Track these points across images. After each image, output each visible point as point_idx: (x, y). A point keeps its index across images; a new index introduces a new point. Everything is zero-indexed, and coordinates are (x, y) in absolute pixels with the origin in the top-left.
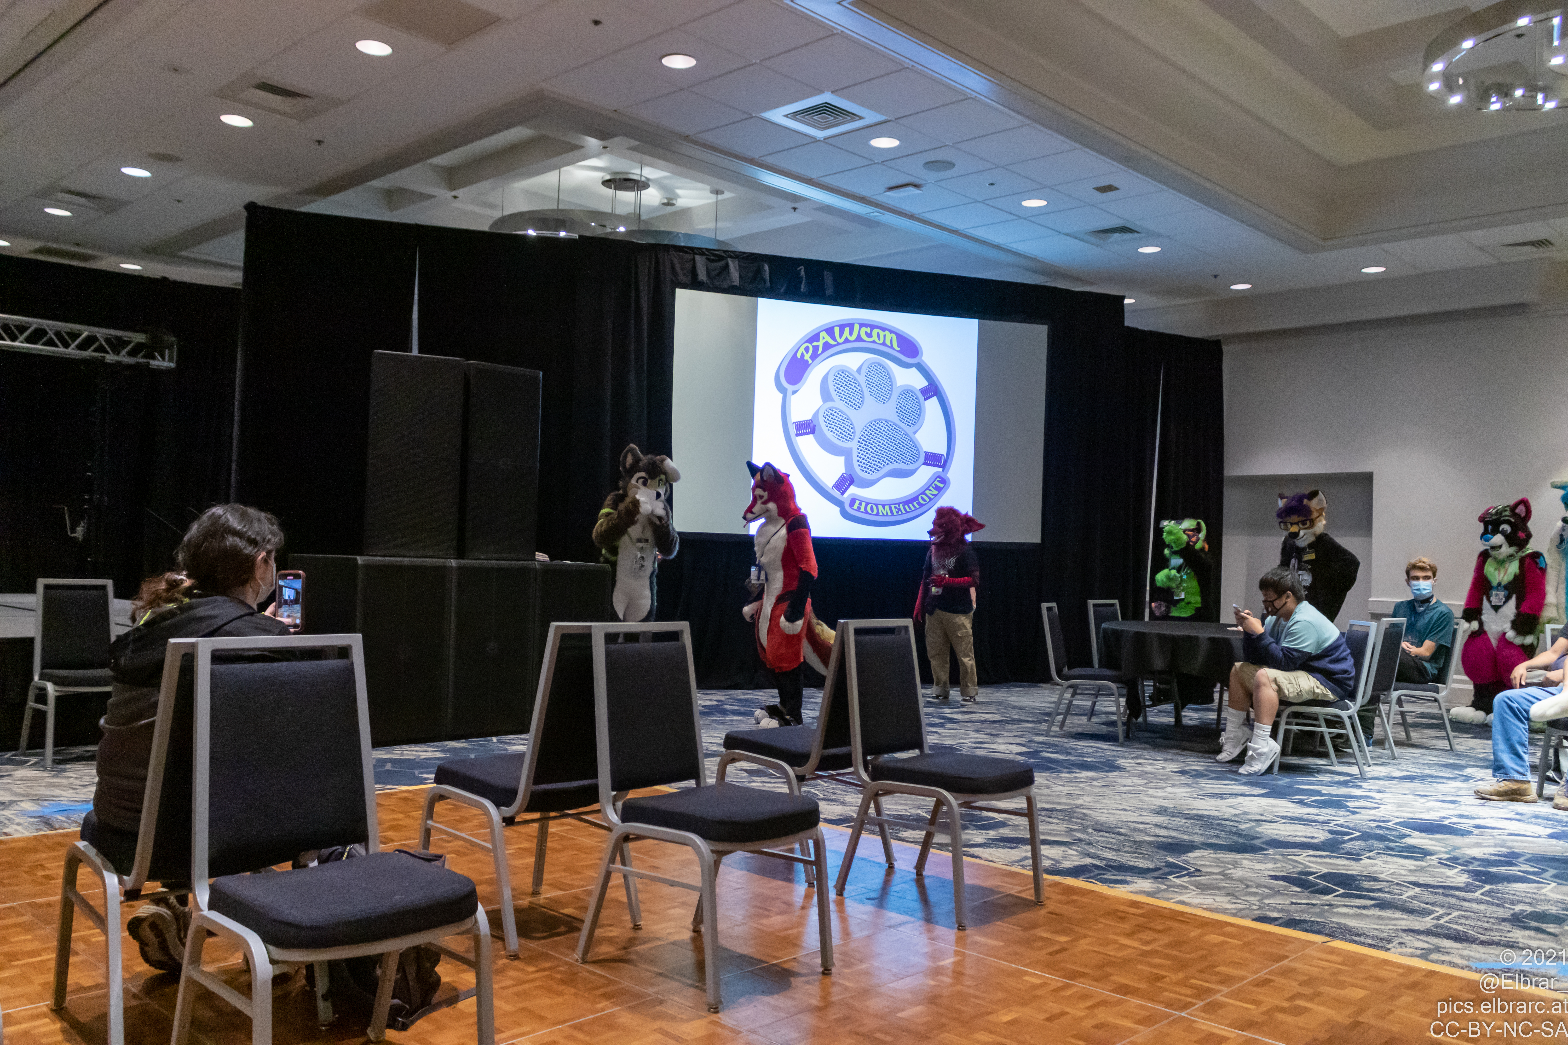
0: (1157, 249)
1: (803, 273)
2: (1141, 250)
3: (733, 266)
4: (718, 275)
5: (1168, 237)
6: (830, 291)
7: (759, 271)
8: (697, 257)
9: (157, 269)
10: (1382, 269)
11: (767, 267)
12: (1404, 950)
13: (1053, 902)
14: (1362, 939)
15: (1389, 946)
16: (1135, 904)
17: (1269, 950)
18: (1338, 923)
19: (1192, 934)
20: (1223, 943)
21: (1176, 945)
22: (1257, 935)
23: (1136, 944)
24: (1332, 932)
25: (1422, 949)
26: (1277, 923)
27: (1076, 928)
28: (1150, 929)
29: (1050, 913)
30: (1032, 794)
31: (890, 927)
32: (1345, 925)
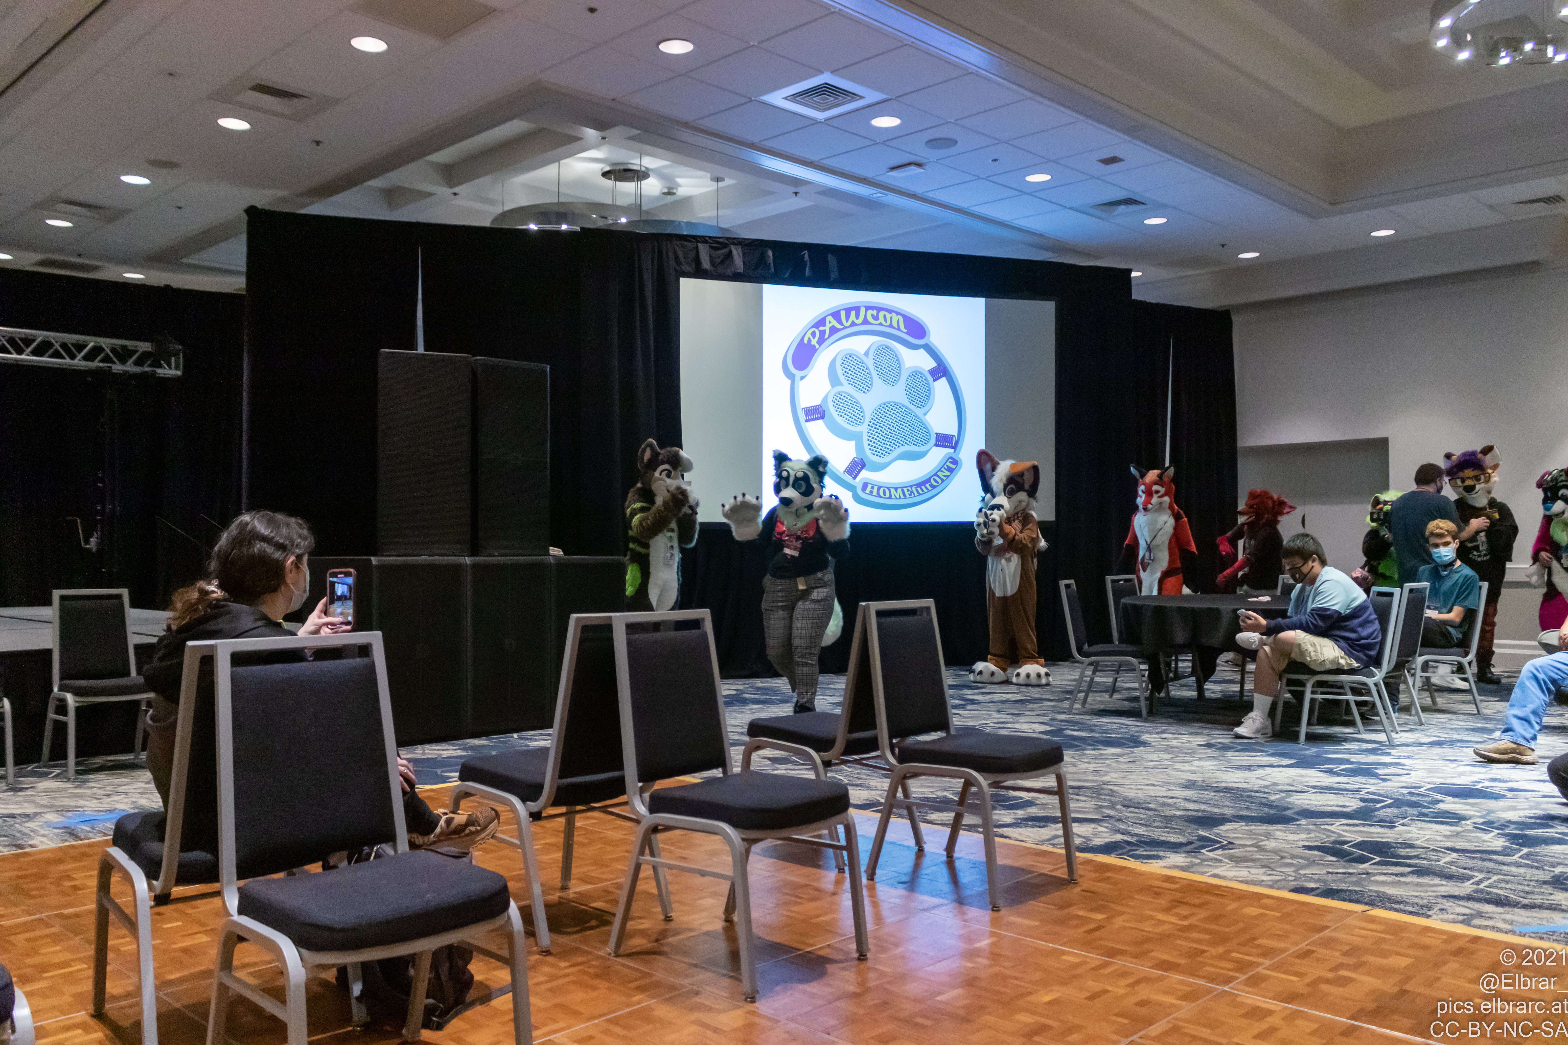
0: (1164, 220)
1: (806, 258)
2: (1147, 222)
3: (737, 254)
4: (722, 262)
5: (1175, 208)
6: (834, 275)
7: (763, 258)
8: (700, 246)
9: (160, 278)
10: (1392, 232)
11: (770, 253)
12: (1446, 916)
13: (1087, 880)
14: (1402, 906)
15: (1430, 913)
16: (1169, 879)
17: (1310, 921)
18: (1376, 892)
19: (1230, 908)
20: (1261, 915)
21: (1214, 918)
22: (1297, 906)
23: (1173, 919)
24: (1372, 901)
25: (1464, 915)
26: (1314, 893)
27: (1112, 905)
28: (1186, 903)
29: (1083, 891)
30: (1061, 771)
31: (924, 910)
32: (1384, 893)
